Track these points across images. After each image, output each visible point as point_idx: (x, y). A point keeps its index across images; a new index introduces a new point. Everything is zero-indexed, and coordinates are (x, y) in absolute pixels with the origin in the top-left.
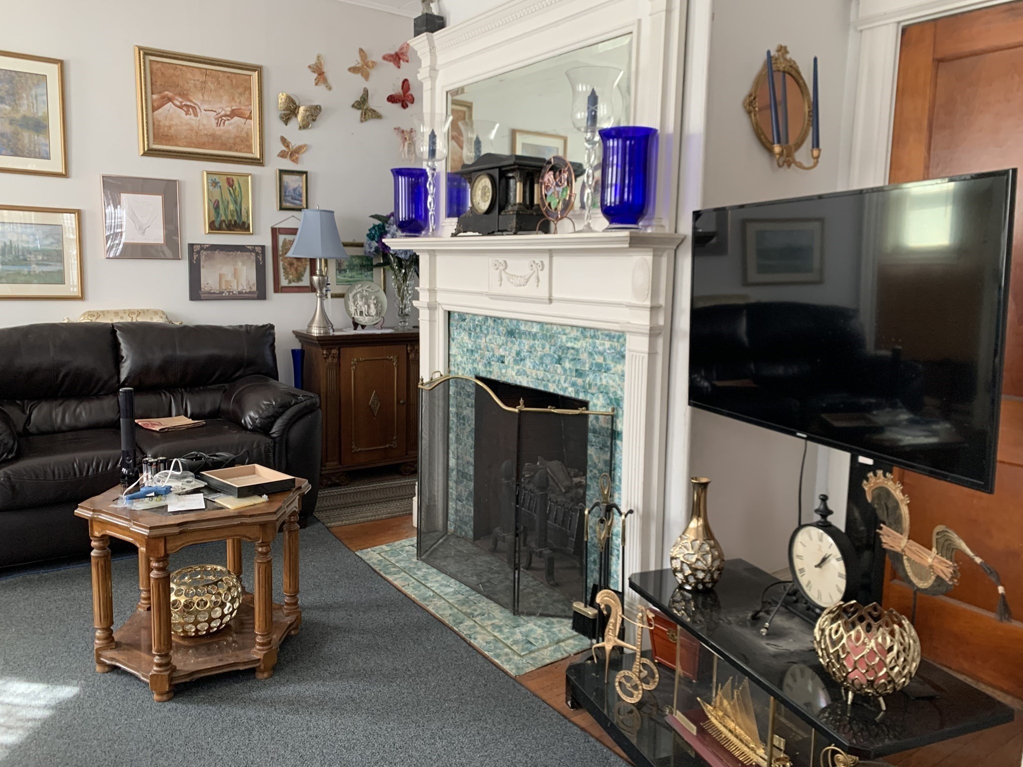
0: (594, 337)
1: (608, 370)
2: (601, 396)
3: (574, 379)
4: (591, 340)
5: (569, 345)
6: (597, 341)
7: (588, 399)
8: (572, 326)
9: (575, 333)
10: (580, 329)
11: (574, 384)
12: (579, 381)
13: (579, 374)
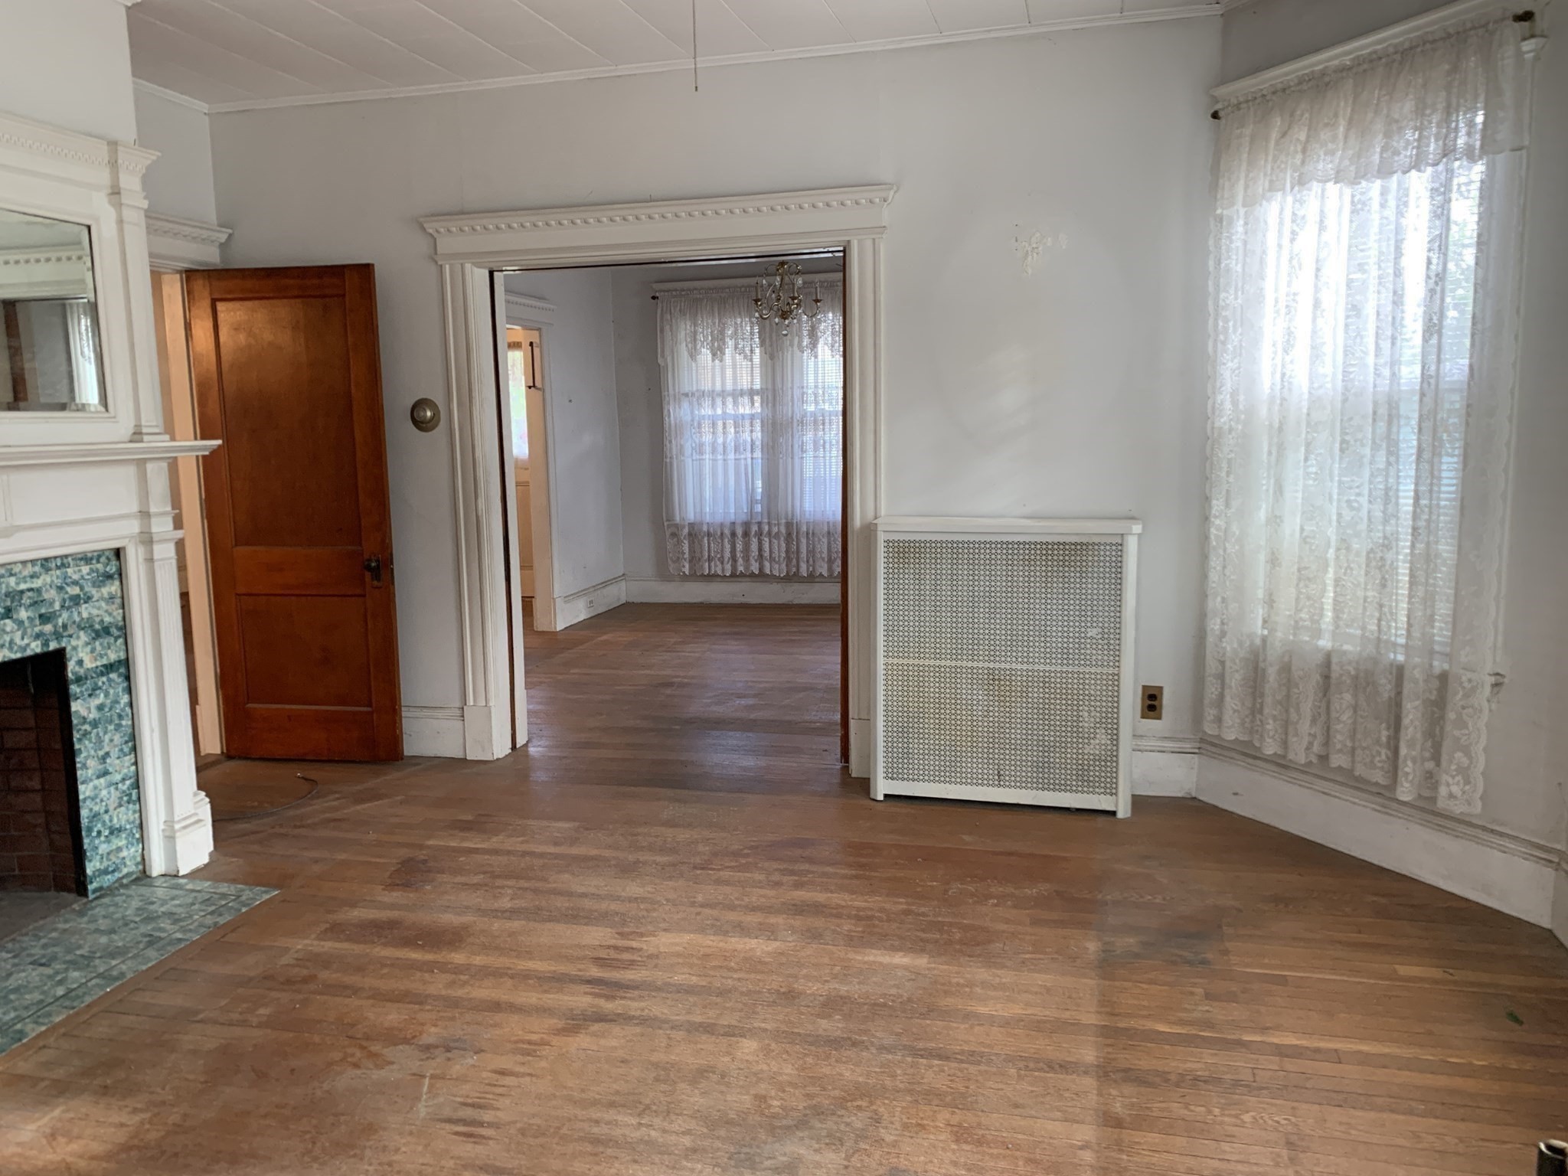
0: (63, 565)
1: (88, 599)
2: (82, 633)
3: (37, 629)
4: (58, 572)
5: (23, 586)
6: (69, 570)
7: (63, 645)
8: (24, 563)
9: (29, 570)
10: (39, 563)
11: (37, 636)
12: (48, 628)
13: (45, 619)
